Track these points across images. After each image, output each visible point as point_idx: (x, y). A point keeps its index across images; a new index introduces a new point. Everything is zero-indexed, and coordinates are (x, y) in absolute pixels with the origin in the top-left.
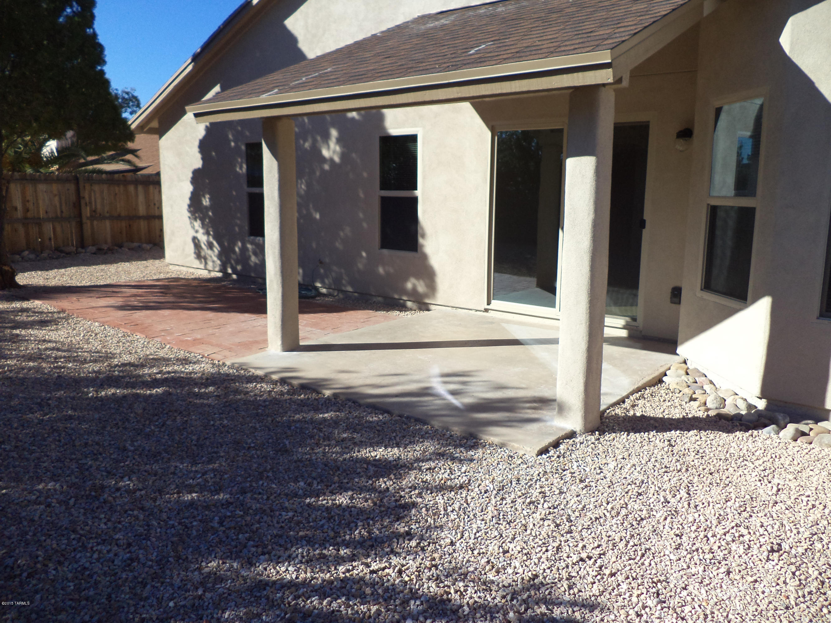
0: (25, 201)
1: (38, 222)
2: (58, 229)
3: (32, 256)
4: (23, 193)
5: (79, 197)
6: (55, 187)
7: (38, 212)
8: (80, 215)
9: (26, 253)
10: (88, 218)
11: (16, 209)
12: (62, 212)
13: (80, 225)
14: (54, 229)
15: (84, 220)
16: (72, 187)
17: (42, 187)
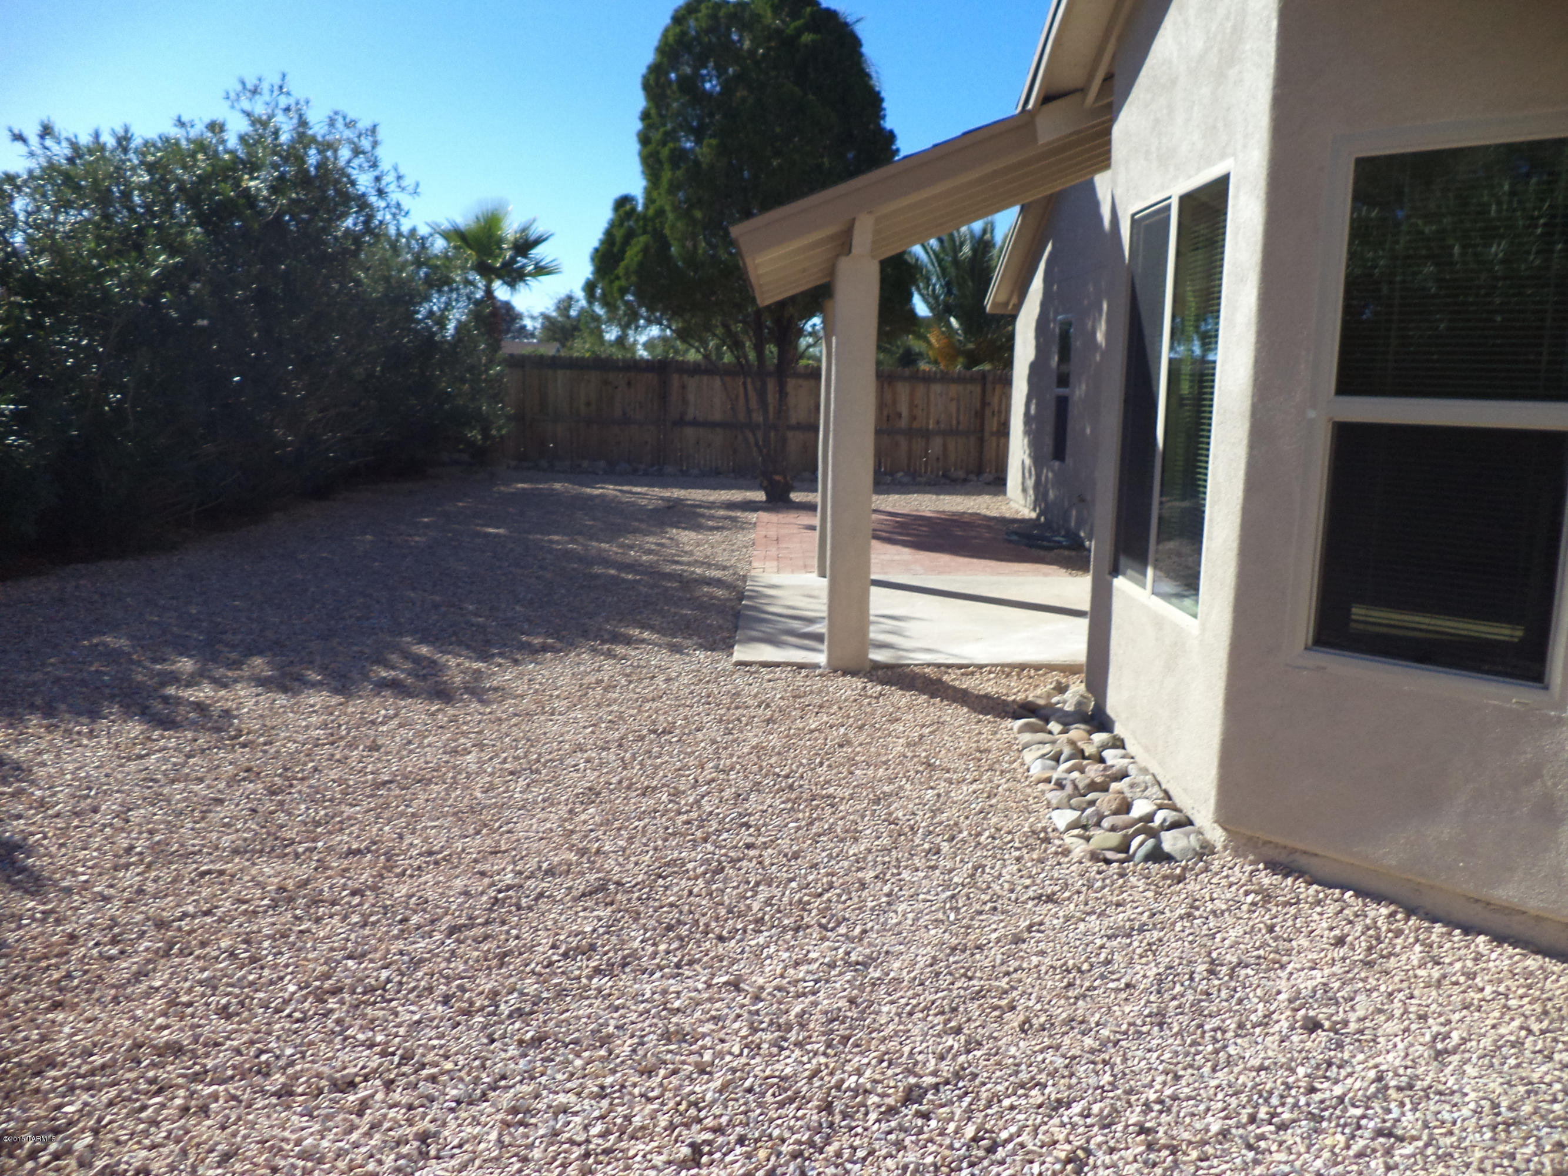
0: (912, 406)
1: (926, 435)
2: (951, 446)
3: (906, 480)
4: (912, 395)
5: (984, 404)
6: (954, 389)
7: (928, 423)
8: (982, 430)
9: (900, 474)
10: (992, 434)
11: (900, 415)
12: (958, 423)
13: (981, 440)
14: (945, 446)
15: (987, 434)
16: (977, 389)
17: (937, 388)
